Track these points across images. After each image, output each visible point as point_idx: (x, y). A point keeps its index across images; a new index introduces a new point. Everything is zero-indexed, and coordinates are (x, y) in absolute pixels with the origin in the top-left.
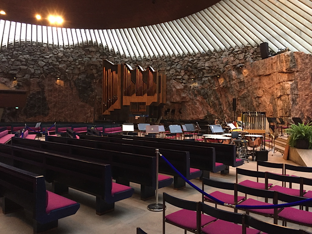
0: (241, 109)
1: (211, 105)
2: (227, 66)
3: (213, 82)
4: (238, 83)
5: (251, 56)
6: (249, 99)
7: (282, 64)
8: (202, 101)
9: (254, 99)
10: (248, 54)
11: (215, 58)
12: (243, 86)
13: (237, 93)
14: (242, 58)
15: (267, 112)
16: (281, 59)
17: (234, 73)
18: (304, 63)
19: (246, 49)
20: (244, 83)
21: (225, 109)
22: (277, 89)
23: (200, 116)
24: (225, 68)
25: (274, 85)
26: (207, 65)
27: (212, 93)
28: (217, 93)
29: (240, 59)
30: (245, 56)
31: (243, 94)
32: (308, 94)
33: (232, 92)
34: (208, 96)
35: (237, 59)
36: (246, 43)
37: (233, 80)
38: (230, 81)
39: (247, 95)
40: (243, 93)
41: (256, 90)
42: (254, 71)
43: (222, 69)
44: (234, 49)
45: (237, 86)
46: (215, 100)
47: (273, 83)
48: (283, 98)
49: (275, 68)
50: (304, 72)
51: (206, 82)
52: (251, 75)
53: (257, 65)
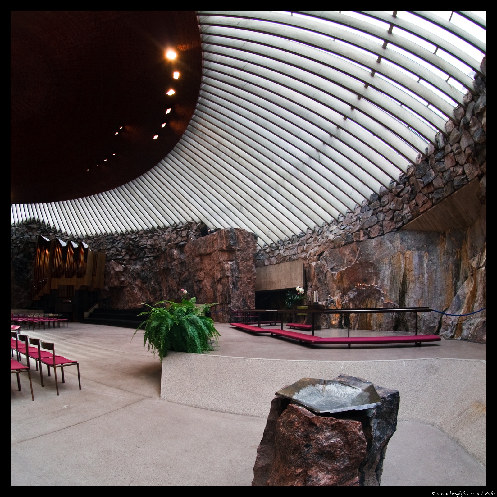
1: (150, 291)
2: (169, 244)
3: (154, 262)
4: (180, 264)
5: (193, 233)
6: (190, 283)
7: (222, 241)
8: (141, 285)
9: (195, 283)
10: (191, 231)
11: (158, 236)
12: (185, 268)
13: (178, 276)
14: (185, 235)
16: (221, 235)
17: (175, 252)
18: (246, 242)
19: (189, 225)
20: (186, 263)
21: (165, 295)
22: (217, 270)
23: (138, 305)
24: (167, 247)
25: (215, 266)
26: (149, 243)
27: (153, 277)
28: (158, 277)
29: (182, 236)
30: (188, 232)
32: (251, 277)
33: (173, 274)
34: (148, 279)
35: (180, 236)
36: (190, 219)
37: (175, 260)
38: (171, 262)
39: (188, 278)
40: (184, 276)
41: (198, 272)
42: (195, 250)
43: (164, 247)
44: (177, 225)
45: (178, 268)
46: (155, 285)
47: (214, 263)
48: (223, 281)
49: (215, 245)
50: (246, 252)
51: (147, 263)
52: (193, 254)
53: (199, 242)
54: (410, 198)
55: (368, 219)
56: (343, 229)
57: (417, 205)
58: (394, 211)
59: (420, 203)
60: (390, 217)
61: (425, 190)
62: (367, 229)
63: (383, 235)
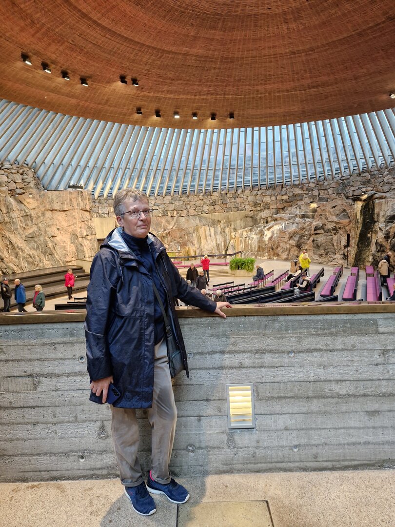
0: (31, 253)
4: (23, 217)
6: (42, 239)
7: (85, 201)
9: (48, 239)
10: (28, 178)
12: (30, 222)
13: (23, 231)
14: (21, 181)
15: (69, 254)
16: (84, 196)
17: (12, 201)
20: (31, 217)
22: (81, 228)
25: (75, 223)
29: (16, 181)
31: (30, 234)
33: (16, 229)
37: (14, 211)
38: (8, 213)
39: (37, 233)
40: (31, 231)
42: (45, 203)
45: (21, 221)
47: (74, 221)
48: (89, 238)
49: (75, 204)
52: (41, 207)
54: (210, 204)
55: (180, 206)
57: (214, 209)
58: (197, 206)
60: (195, 208)
61: (222, 205)
62: (179, 211)
63: (188, 216)
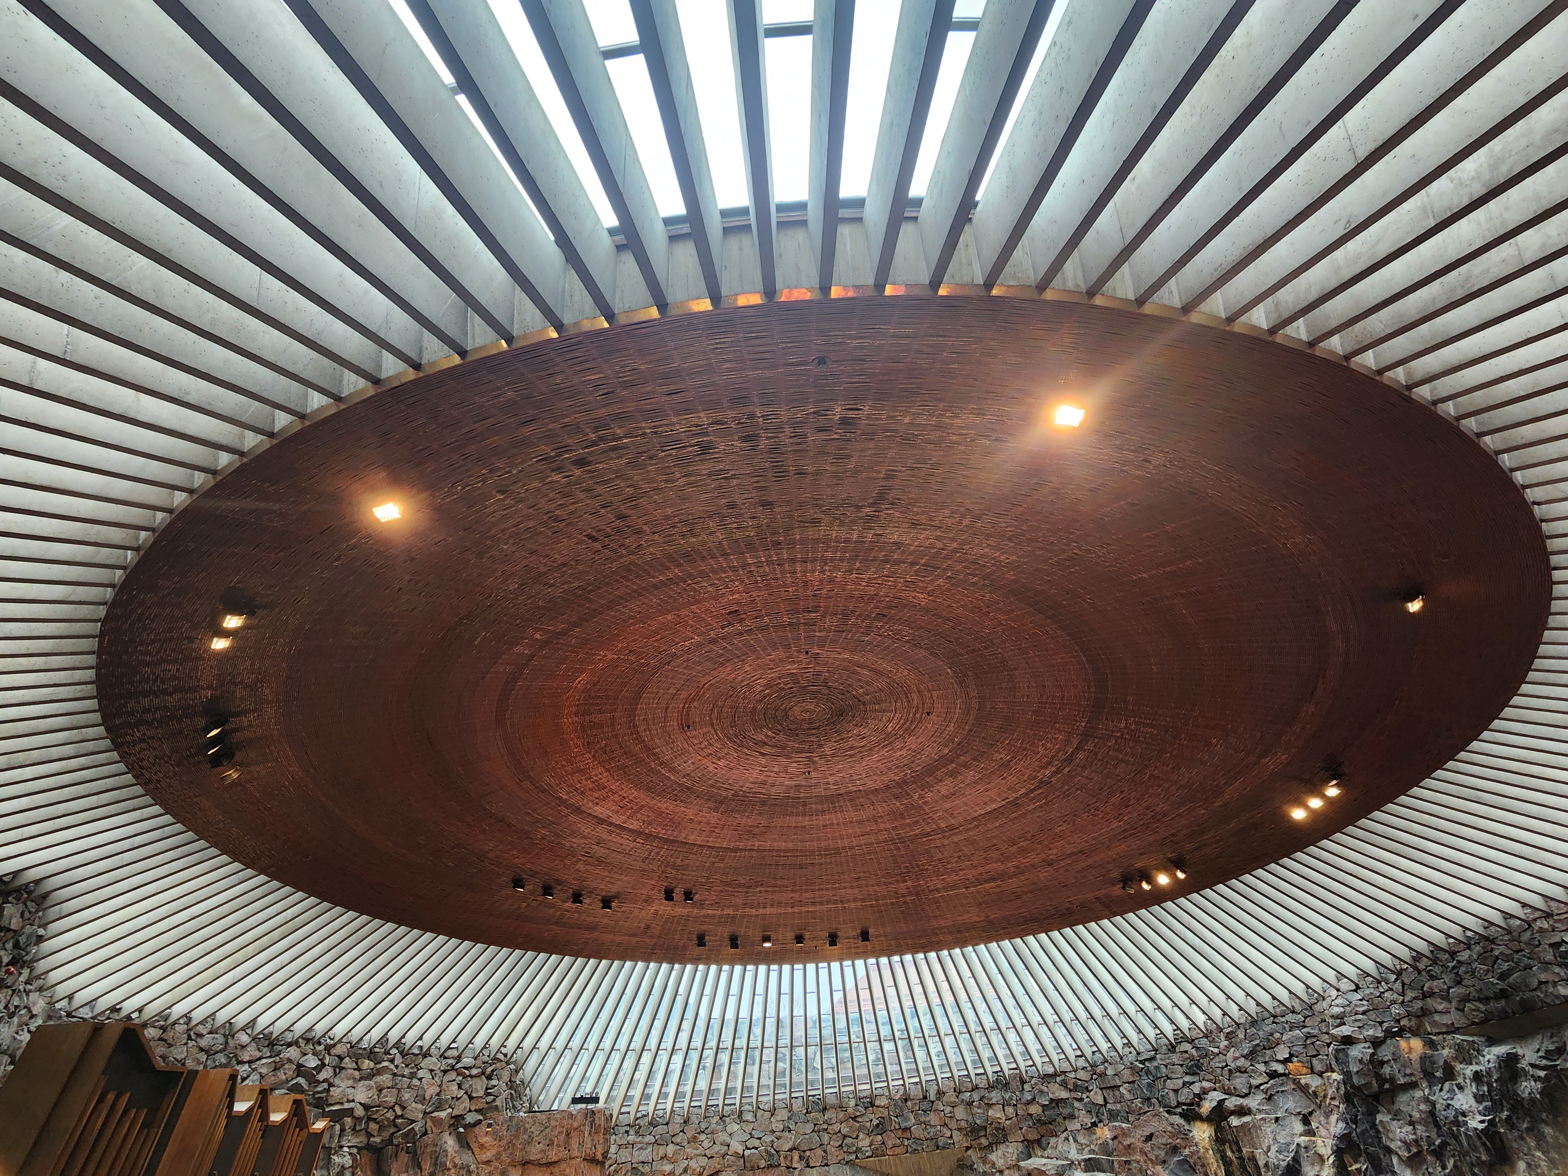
7: (596, 1137)
10: (498, 1085)
14: (481, 1093)
19: (494, 1066)
26: (362, 1094)
35: (466, 1093)
43: (419, 1124)
49: (575, 1145)
52: (504, 1156)
53: (527, 1126)
54: (873, 1130)
55: (807, 1137)
56: (760, 1138)
57: (883, 1143)
58: (845, 1137)
59: (890, 1144)
60: (840, 1143)
61: (900, 1132)
62: (804, 1151)
63: (826, 1165)
